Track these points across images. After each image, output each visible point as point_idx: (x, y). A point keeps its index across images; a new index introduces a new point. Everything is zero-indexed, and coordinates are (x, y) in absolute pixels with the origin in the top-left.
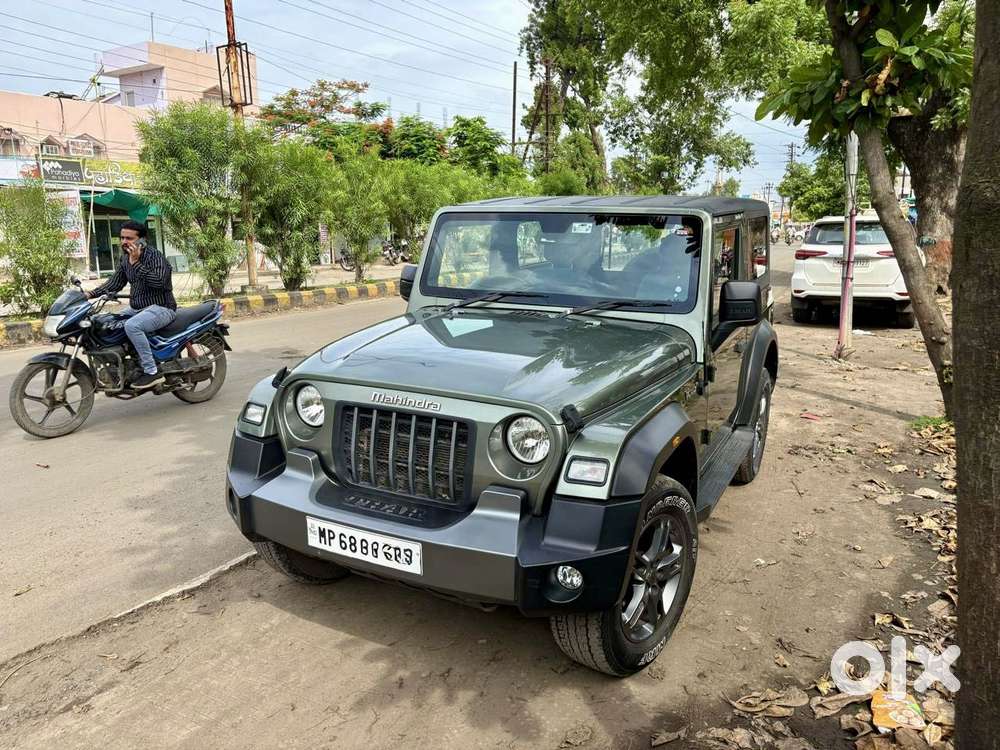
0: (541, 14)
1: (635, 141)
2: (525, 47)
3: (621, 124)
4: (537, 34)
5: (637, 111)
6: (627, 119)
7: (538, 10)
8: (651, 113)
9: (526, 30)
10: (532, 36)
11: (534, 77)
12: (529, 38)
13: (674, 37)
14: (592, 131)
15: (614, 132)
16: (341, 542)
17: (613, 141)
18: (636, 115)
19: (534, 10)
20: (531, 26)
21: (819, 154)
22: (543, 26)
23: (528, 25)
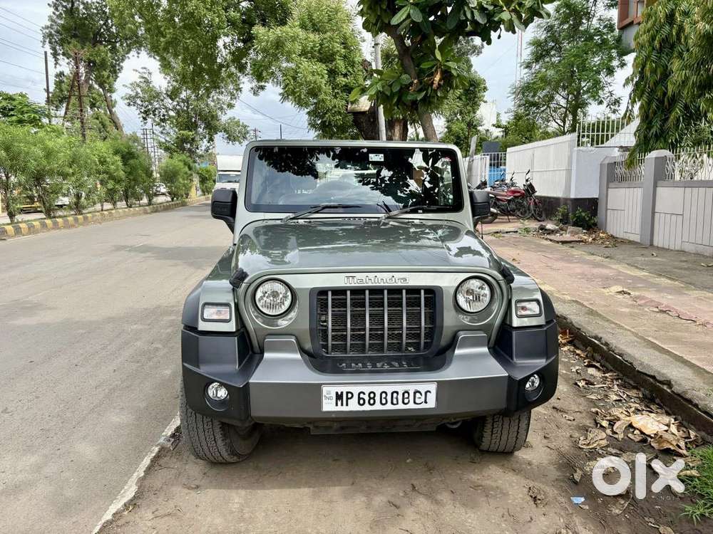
0: (60, 16)
1: (163, 120)
2: (47, 40)
3: (150, 107)
4: (58, 32)
5: (162, 98)
6: (155, 103)
7: (57, 13)
8: (172, 99)
9: (47, 27)
10: (53, 32)
11: (58, 66)
12: (50, 35)
13: (209, 46)
14: (111, 111)
15: (145, 112)
16: (359, 399)
17: (145, 119)
18: (162, 101)
19: (54, 13)
20: (51, 25)
21: (316, 133)
22: (63, 26)
23: (49, 23)
